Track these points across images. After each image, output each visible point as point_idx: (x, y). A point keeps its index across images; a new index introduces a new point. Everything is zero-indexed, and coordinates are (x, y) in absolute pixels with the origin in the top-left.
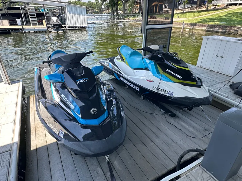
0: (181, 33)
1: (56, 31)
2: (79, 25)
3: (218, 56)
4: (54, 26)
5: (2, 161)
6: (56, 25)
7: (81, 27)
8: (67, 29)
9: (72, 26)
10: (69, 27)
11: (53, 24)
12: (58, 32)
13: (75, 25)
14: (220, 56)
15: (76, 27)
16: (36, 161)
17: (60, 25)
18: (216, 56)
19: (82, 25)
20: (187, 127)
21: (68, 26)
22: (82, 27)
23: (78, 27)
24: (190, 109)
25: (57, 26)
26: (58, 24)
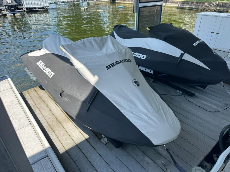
0: (156, 11)
1: (12, 14)
2: (39, 6)
3: (213, 33)
4: (8, 8)
5: (45, 169)
6: (12, 6)
7: (41, 8)
8: (24, 11)
9: (31, 7)
10: (27, 9)
11: (7, 6)
12: (14, 14)
13: (34, 6)
14: (215, 33)
15: (35, 8)
16: (74, 163)
17: (17, 6)
18: (212, 32)
19: (42, 6)
20: (209, 104)
21: (25, 7)
22: (43, 8)
23: (39, 8)
24: (204, 87)
25: (12, 8)
26: (13, 6)
